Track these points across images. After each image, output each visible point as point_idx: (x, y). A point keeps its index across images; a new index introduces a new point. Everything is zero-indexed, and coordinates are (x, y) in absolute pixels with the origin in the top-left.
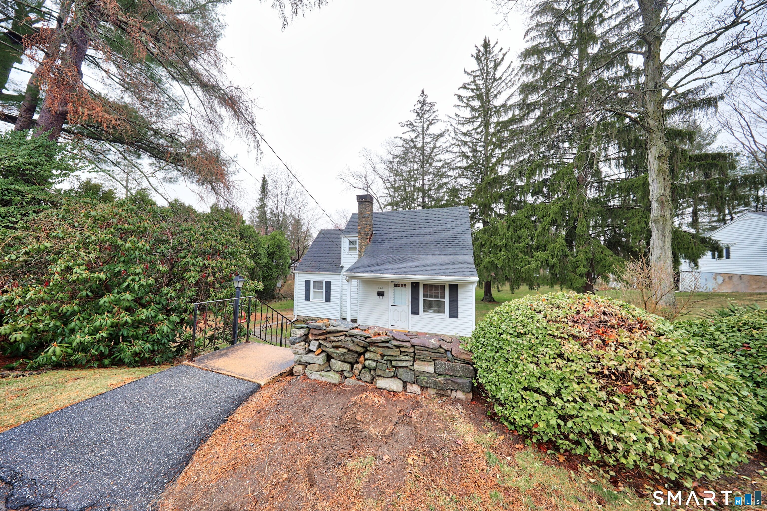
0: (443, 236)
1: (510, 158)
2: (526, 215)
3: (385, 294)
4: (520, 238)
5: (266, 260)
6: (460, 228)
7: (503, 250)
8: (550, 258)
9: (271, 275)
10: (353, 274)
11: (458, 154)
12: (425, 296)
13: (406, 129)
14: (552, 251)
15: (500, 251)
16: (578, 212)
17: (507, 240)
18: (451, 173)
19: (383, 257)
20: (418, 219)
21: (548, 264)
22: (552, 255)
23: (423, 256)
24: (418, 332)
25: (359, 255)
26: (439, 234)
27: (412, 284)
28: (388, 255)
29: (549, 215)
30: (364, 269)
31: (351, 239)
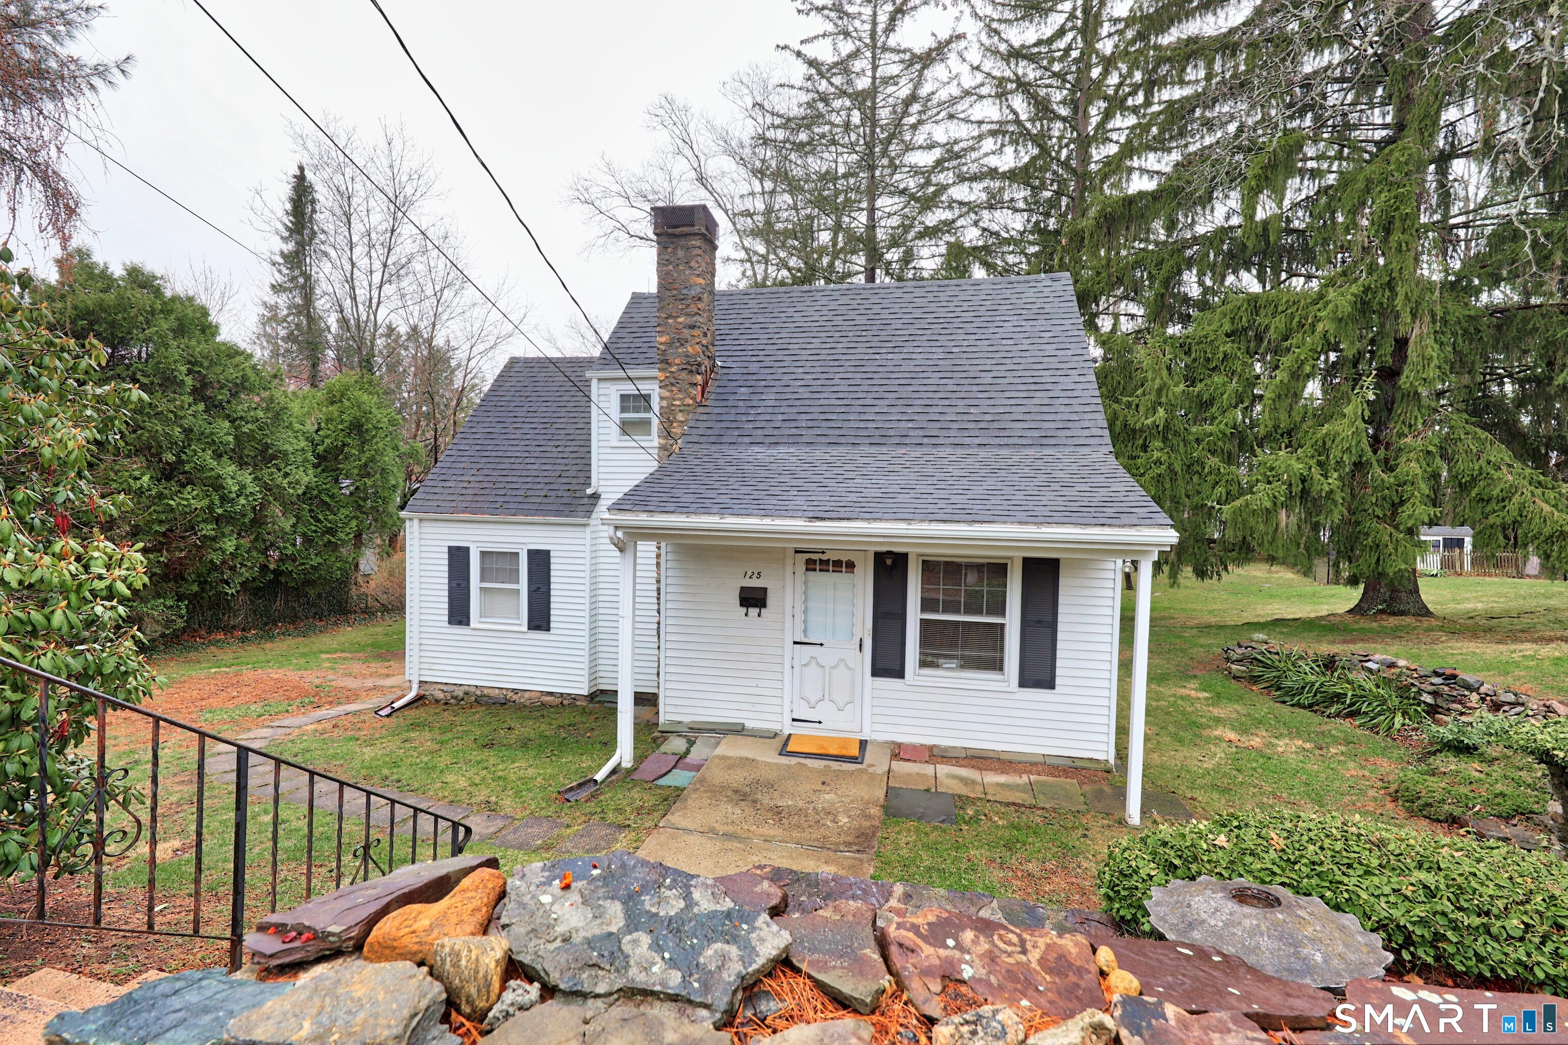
0: (987, 378)
1: (1160, 146)
2: (1227, 327)
3: (770, 601)
4: (1207, 404)
5: (306, 477)
6: (1050, 349)
7: (1158, 444)
8: (1316, 472)
9: (331, 531)
10: (642, 519)
11: (985, 128)
12: (927, 605)
13: (818, 24)
14: (1323, 449)
15: (1145, 447)
16: (1414, 315)
17: (1171, 408)
18: (961, 192)
19: (762, 453)
20: (885, 314)
21: (1305, 493)
22: (1320, 464)
23: (918, 452)
24: (899, 745)
25: (662, 448)
26: (973, 371)
27: (880, 558)
28: (782, 449)
29: (1313, 325)
30: (691, 498)
31: (629, 388)
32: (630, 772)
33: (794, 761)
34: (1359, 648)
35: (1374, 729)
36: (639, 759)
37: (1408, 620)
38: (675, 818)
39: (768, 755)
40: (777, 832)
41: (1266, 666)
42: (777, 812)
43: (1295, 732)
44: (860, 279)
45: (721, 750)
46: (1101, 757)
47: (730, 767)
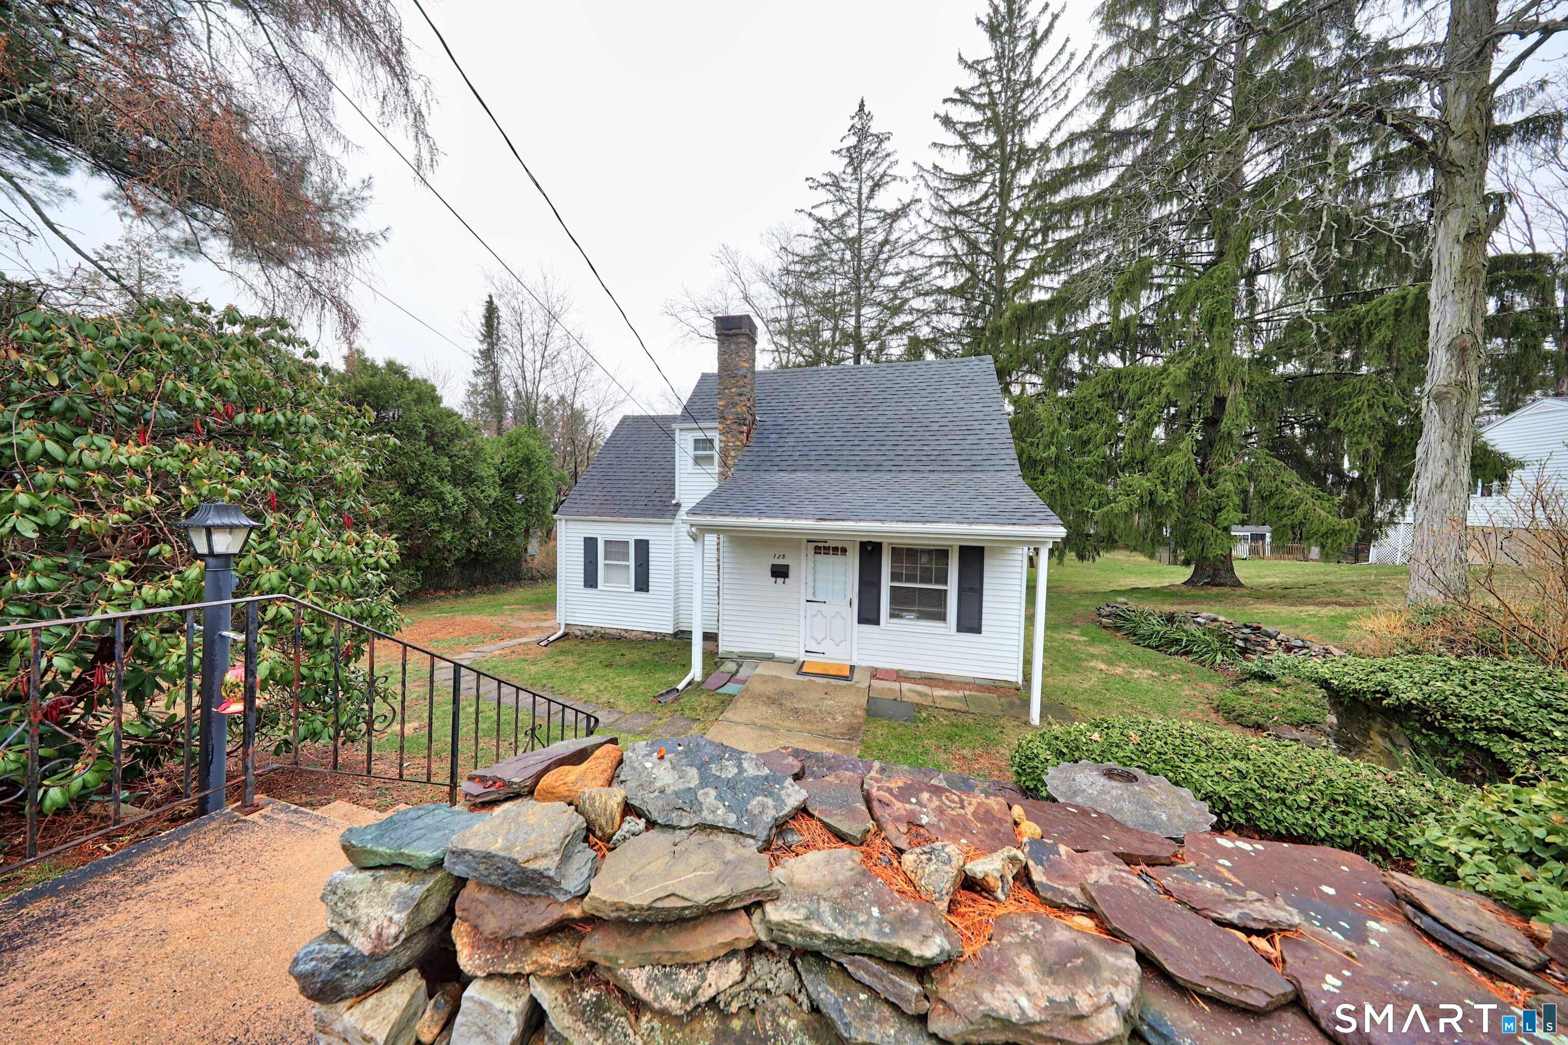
0: (935, 427)
1: (1053, 270)
2: (1099, 391)
3: (791, 573)
4: (1086, 443)
5: (495, 493)
6: (978, 407)
7: (1051, 469)
8: (1160, 488)
9: (510, 527)
10: (708, 520)
11: (934, 260)
12: (895, 577)
13: (823, 195)
14: (1165, 473)
15: (1042, 472)
16: (1230, 382)
17: (1060, 446)
18: (918, 303)
19: (784, 477)
20: (867, 385)
21: (1152, 503)
22: (1163, 483)
23: (889, 476)
24: (876, 669)
25: (721, 474)
26: (926, 422)
27: (863, 545)
28: (799, 474)
29: (1159, 389)
30: (739, 506)
31: (700, 435)
32: (699, 684)
33: (806, 678)
34: (1191, 608)
35: (1202, 663)
36: (706, 675)
37: (1226, 589)
38: (729, 714)
39: (790, 675)
40: (796, 725)
41: (1126, 620)
42: (796, 711)
43: (1146, 665)
44: (850, 362)
45: (759, 671)
46: (1013, 679)
47: (765, 682)
